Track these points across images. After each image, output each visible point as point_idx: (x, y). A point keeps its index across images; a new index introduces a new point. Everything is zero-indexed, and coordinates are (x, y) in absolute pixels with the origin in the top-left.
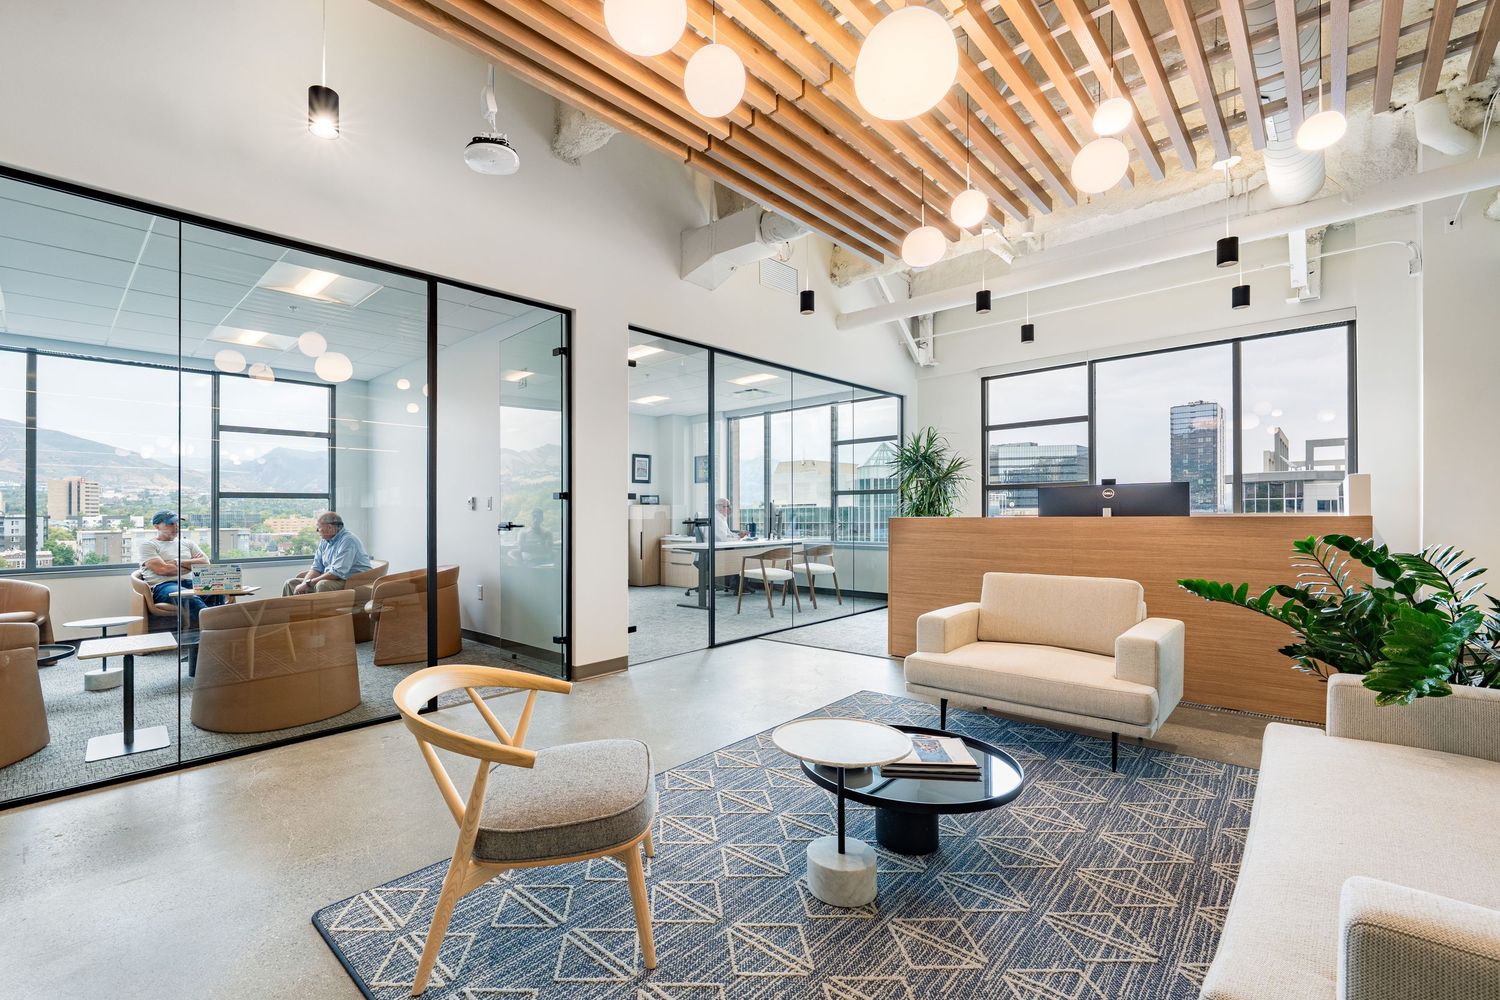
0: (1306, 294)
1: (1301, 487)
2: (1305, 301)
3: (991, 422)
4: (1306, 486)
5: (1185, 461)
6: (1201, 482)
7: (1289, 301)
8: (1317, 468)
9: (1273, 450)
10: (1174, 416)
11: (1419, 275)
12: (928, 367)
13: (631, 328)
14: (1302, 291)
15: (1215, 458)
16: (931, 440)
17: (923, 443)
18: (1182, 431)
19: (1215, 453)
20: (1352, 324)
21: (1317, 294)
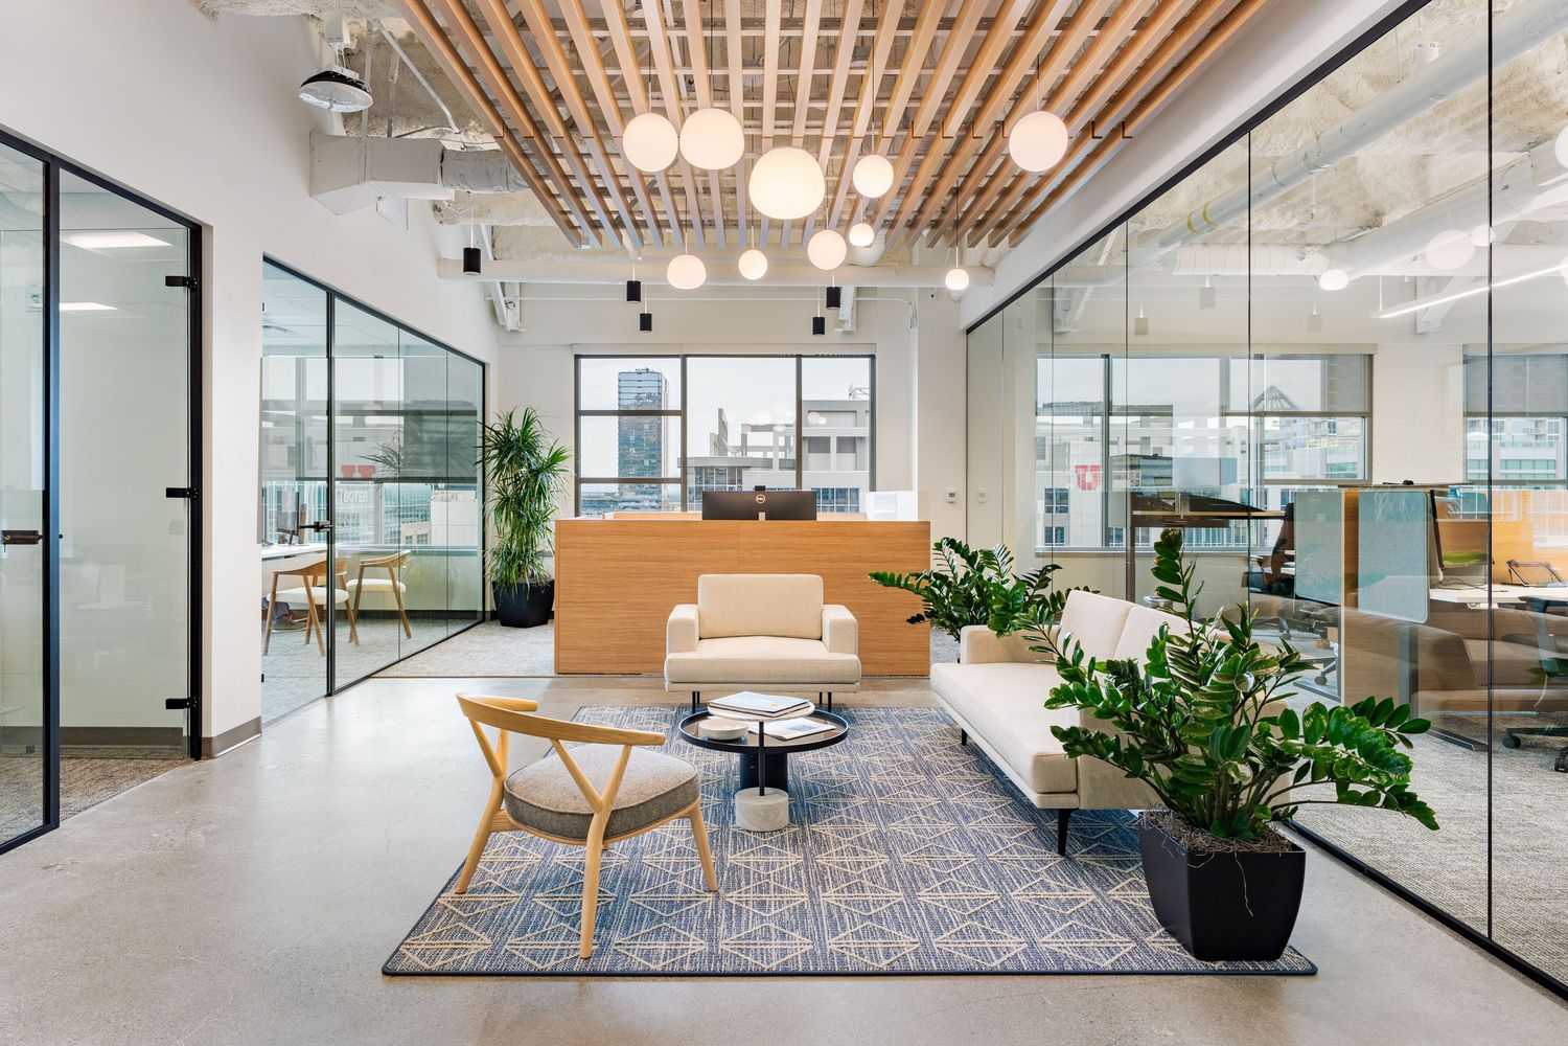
0: (848, 327)
1: (740, 474)
2: (846, 333)
3: (583, 407)
4: (744, 472)
5: (632, 438)
6: (647, 463)
7: (837, 330)
8: (750, 454)
9: (717, 432)
10: (623, 384)
11: (916, 330)
12: (513, 331)
13: (266, 259)
14: (846, 324)
15: (660, 436)
16: (527, 423)
17: (518, 424)
18: (630, 402)
19: (659, 430)
20: (872, 357)
21: (854, 329)
